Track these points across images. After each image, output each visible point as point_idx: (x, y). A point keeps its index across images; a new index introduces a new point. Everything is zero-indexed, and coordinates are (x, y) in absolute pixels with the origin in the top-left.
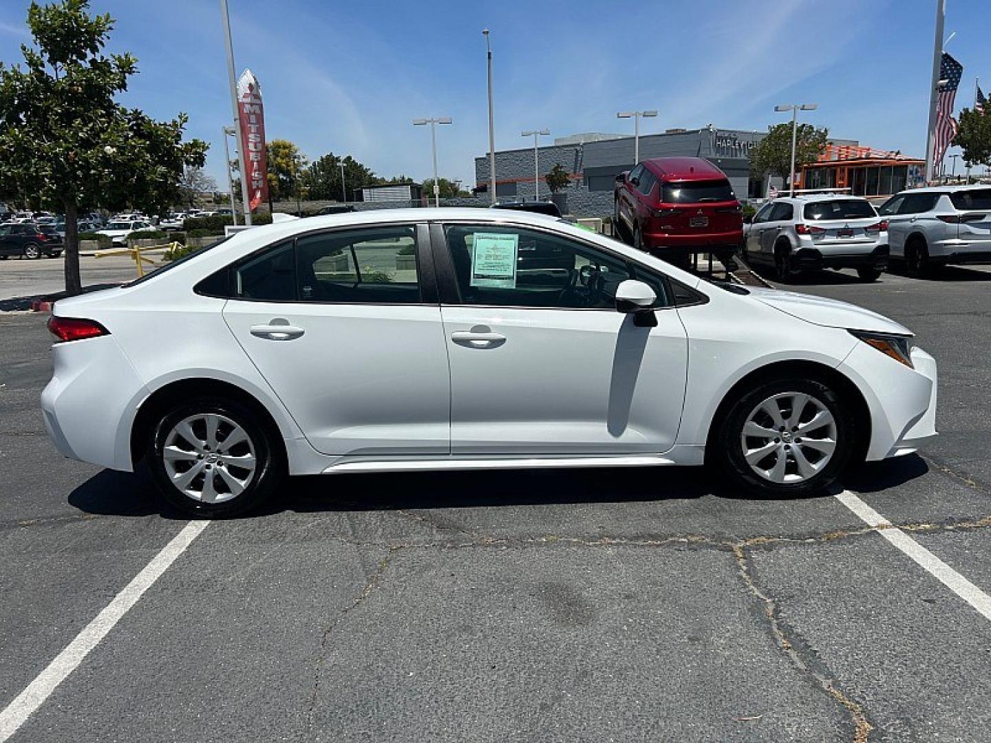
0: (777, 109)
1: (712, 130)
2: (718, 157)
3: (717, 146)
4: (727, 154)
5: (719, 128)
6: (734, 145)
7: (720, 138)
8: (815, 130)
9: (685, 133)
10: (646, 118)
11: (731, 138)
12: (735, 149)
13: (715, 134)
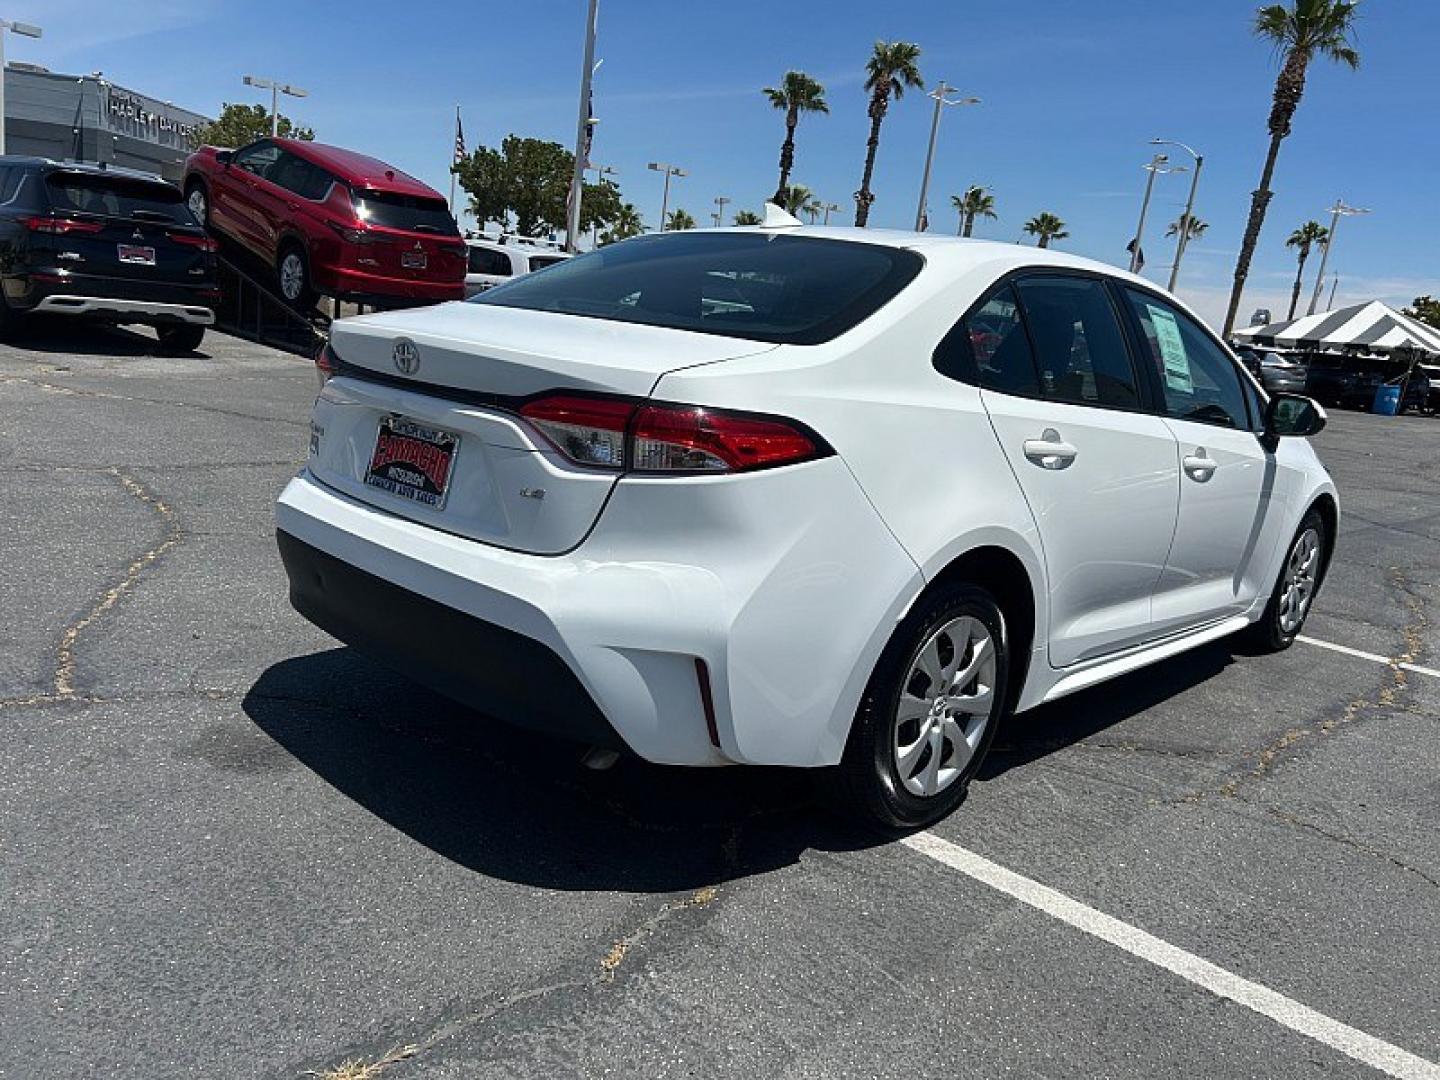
0: (247, 81)
1: (102, 83)
2: (113, 130)
3: (112, 111)
4: (128, 129)
5: (116, 84)
6: (139, 117)
7: (115, 100)
8: (293, 127)
9: (45, 75)
10: (14, 33)
11: (132, 104)
12: (140, 124)
13: (107, 90)
